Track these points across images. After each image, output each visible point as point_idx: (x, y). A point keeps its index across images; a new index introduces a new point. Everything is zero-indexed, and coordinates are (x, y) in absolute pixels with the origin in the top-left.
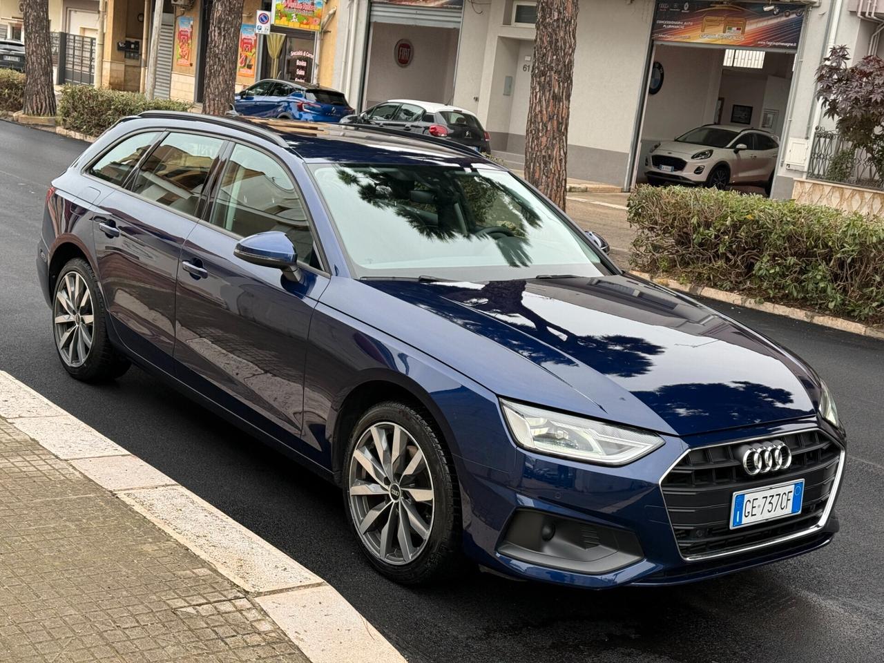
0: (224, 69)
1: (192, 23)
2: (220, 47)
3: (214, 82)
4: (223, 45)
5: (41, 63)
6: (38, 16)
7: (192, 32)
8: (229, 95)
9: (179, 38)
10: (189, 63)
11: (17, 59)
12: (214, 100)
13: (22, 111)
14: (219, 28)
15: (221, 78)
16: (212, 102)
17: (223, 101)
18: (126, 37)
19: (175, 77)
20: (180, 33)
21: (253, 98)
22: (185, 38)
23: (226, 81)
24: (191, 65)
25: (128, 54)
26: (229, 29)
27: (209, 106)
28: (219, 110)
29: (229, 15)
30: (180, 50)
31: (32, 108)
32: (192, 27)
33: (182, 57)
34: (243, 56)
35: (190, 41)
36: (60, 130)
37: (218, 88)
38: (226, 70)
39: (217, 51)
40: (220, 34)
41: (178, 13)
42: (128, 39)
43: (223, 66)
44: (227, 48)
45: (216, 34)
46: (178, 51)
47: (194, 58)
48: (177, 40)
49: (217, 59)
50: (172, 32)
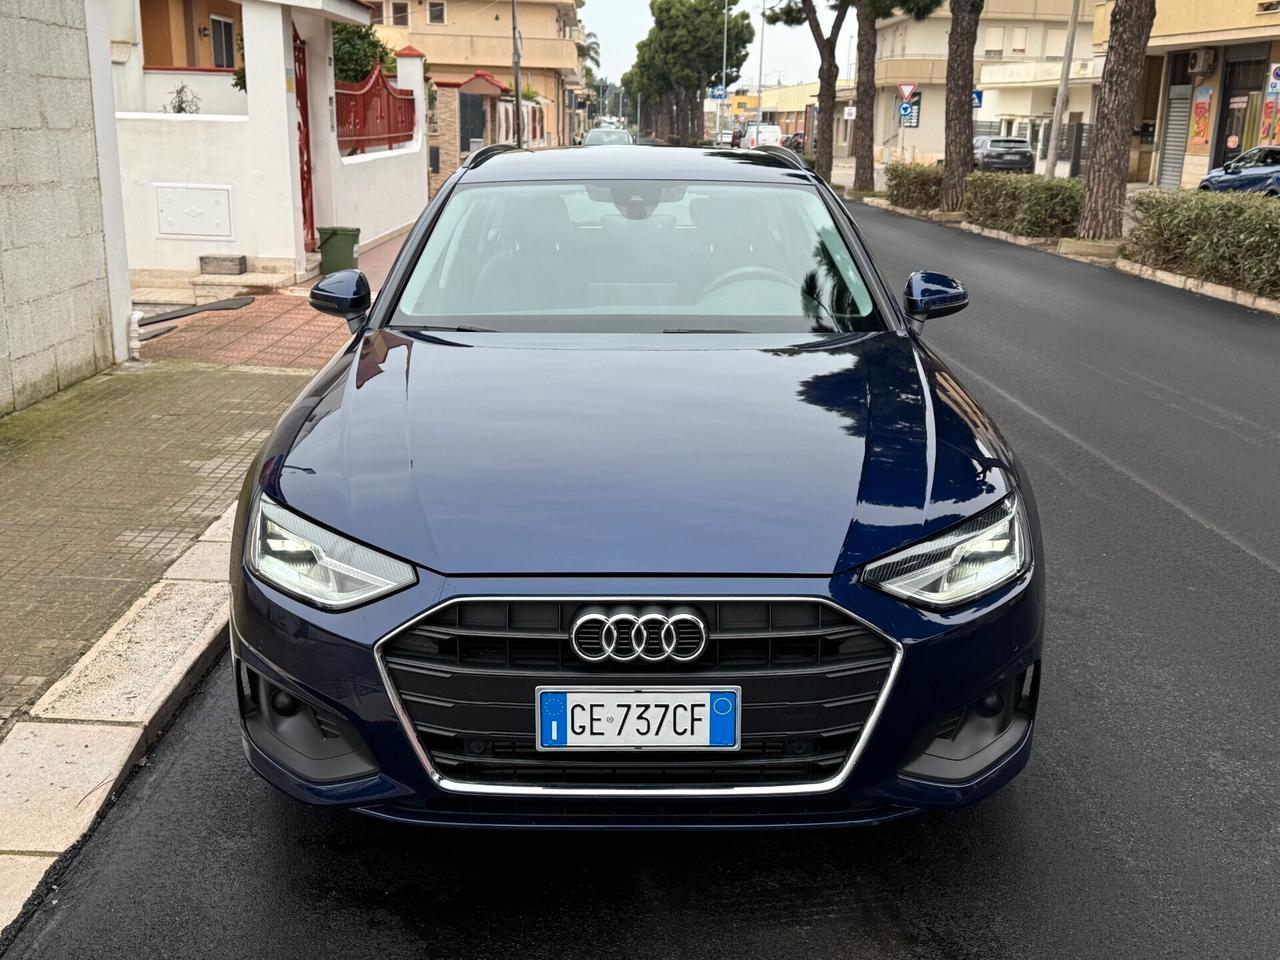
0: (1113, 132)
1: (1211, 92)
2: (1111, 106)
3: (1101, 150)
4: (1114, 102)
5: (959, 153)
6: (959, 101)
7: (1210, 104)
8: (1119, 163)
9: (1196, 112)
10: (1204, 140)
11: (1017, 158)
12: (1099, 171)
13: (937, 209)
14: (1111, 83)
15: (1109, 144)
16: (1097, 174)
17: (1110, 171)
18: (1144, 118)
19: (1188, 159)
20: (1197, 105)
21: (1240, 172)
22: (1202, 111)
23: (1116, 146)
24: (1207, 142)
25: (1144, 139)
26: (1122, 82)
27: (1094, 179)
28: (1105, 183)
29: (1123, 65)
30: (1196, 126)
31: (947, 204)
32: (1211, 97)
33: (1198, 134)
34: (1266, 124)
35: (1207, 115)
36: (964, 225)
37: (1105, 156)
38: (1116, 134)
39: (1106, 111)
40: (1111, 89)
41: (1197, 83)
42: (1146, 121)
43: (1113, 128)
44: (1118, 105)
45: (1107, 90)
46: (1194, 128)
47: (1210, 134)
48: (1193, 115)
49: (1106, 122)
50: (1188, 105)
